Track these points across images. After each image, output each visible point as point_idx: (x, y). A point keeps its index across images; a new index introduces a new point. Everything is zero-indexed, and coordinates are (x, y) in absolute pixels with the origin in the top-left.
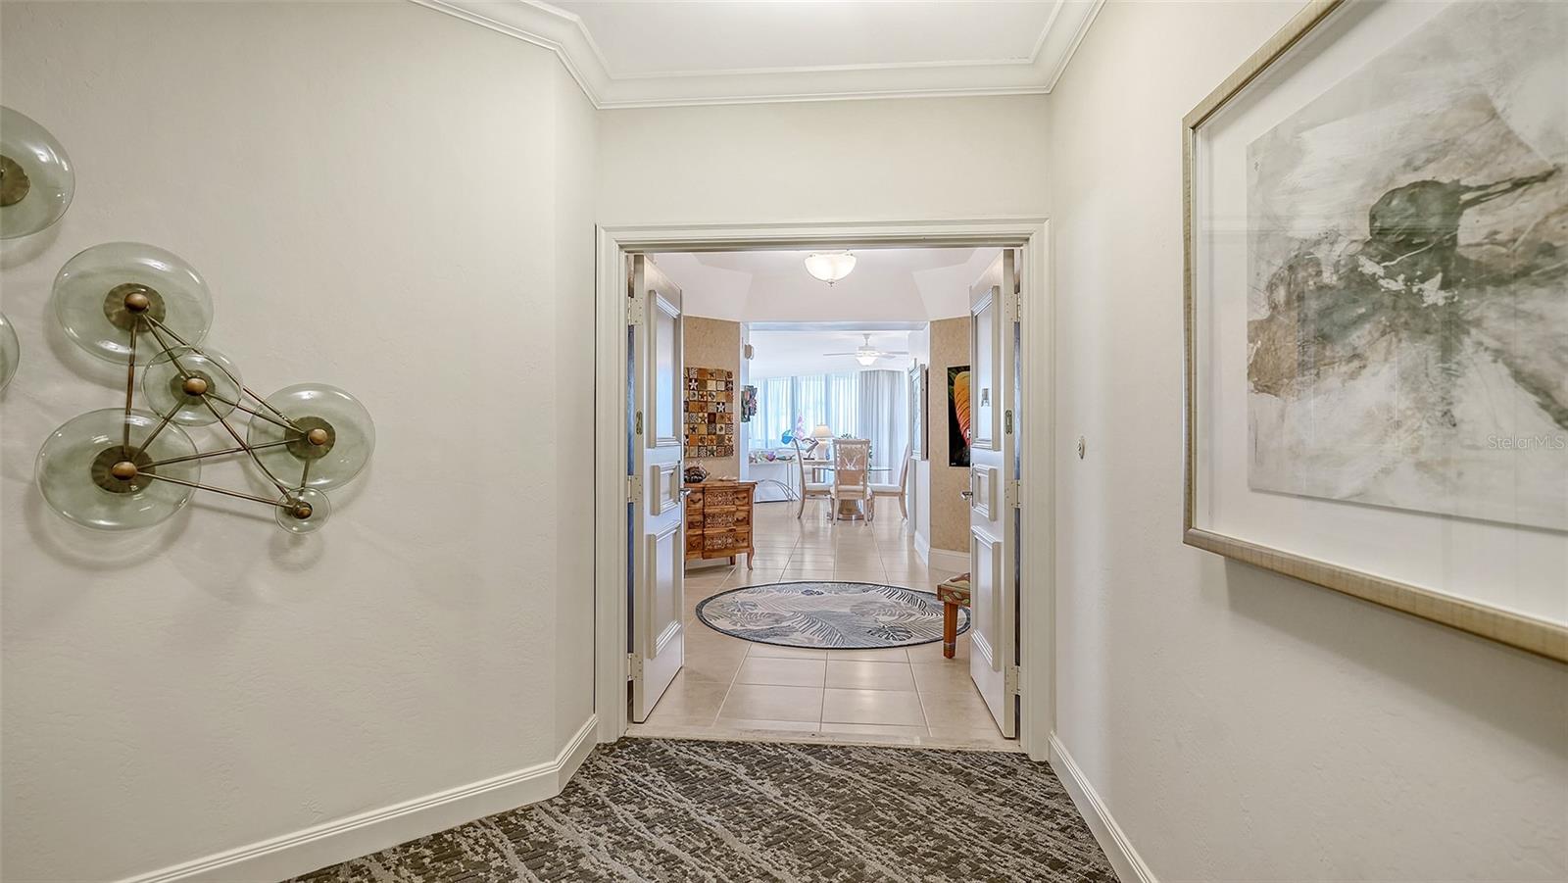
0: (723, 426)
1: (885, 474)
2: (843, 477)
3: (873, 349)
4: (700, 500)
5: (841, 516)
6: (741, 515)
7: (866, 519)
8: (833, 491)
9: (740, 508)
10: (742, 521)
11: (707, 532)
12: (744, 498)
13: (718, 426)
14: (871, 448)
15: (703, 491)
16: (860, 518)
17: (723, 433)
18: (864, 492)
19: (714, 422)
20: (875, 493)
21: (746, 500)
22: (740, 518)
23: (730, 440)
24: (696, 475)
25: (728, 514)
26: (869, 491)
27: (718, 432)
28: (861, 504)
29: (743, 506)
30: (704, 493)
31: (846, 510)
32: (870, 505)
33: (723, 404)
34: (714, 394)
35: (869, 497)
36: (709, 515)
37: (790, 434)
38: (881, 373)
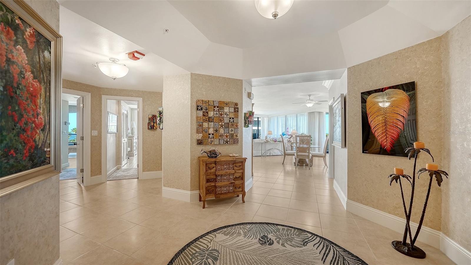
0: (233, 129)
1: (317, 149)
2: (299, 149)
3: (312, 100)
4: (214, 167)
5: (299, 164)
6: (237, 175)
7: (309, 165)
8: (295, 155)
9: (237, 171)
10: (238, 178)
11: (218, 184)
12: (240, 166)
13: (230, 129)
14: (312, 138)
15: (215, 163)
16: (307, 165)
17: (233, 132)
18: (308, 156)
19: (228, 127)
20: (313, 156)
21: (241, 167)
22: (237, 177)
23: (236, 136)
24: (213, 154)
25: (229, 175)
26: (311, 155)
27: (230, 132)
28: (307, 160)
29: (239, 170)
30: (216, 164)
31: (301, 163)
32: (311, 161)
33: (233, 118)
34: (228, 113)
35: (310, 158)
36: (219, 175)
37: (285, 133)
38: (315, 113)
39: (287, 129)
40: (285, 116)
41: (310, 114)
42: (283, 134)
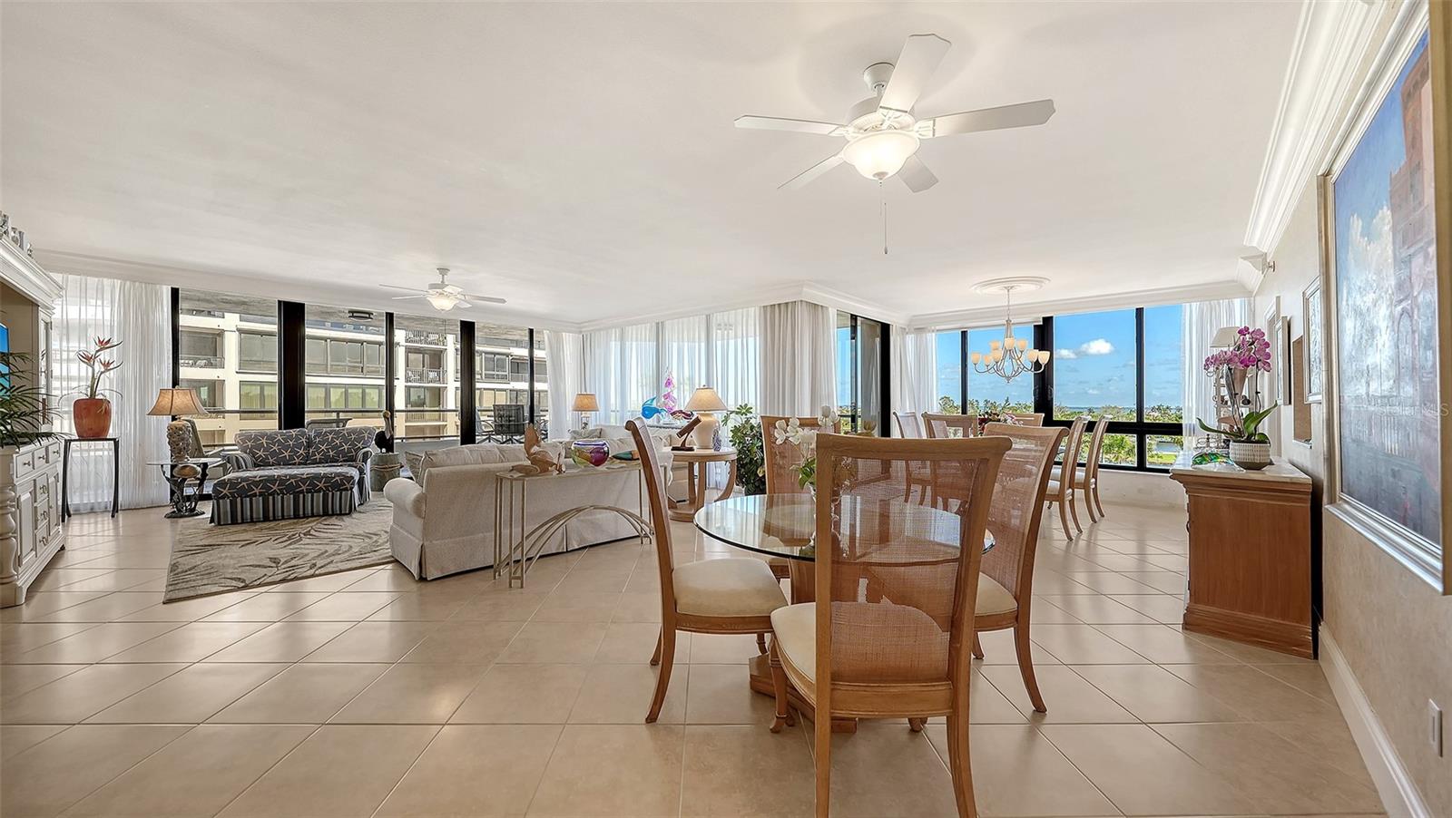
37: (654, 405)
38: (799, 308)
39: (661, 380)
40: (654, 324)
41: (773, 312)
42: (648, 411)
